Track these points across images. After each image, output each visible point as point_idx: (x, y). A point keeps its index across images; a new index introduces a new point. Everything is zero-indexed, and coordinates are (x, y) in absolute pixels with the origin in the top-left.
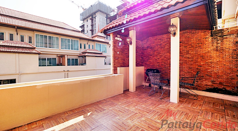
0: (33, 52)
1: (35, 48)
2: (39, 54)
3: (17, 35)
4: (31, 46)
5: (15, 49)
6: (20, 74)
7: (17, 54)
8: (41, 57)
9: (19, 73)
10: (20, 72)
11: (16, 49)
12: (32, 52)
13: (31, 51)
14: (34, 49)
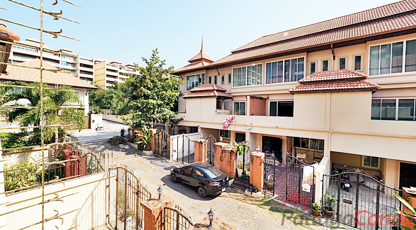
0: (359, 87)
1: (365, 78)
2: (373, 90)
3: (334, 59)
4: (356, 74)
5: (326, 86)
6: (331, 133)
7: (328, 95)
8: (382, 99)
9: (330, 131)
10: (331, 129)
11: (334, 84)
12: (356, 87)
13: (355, 84)
14: (362, 81)
